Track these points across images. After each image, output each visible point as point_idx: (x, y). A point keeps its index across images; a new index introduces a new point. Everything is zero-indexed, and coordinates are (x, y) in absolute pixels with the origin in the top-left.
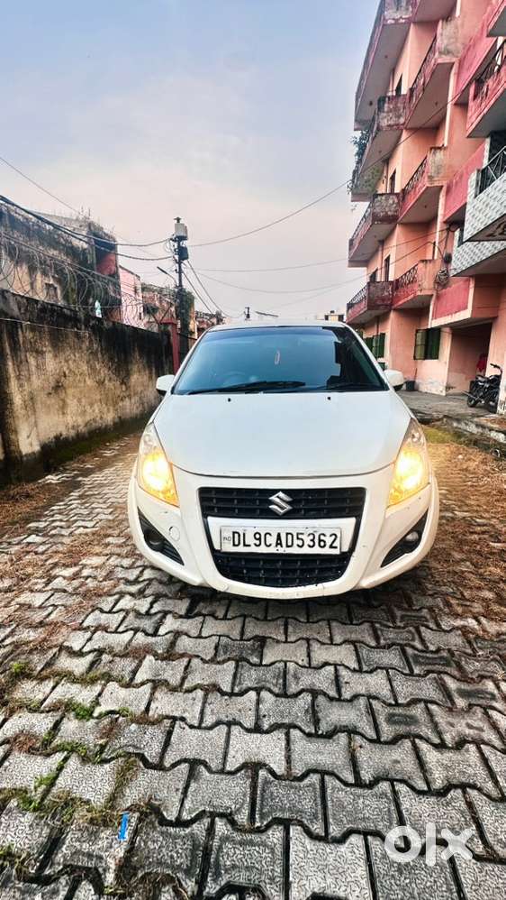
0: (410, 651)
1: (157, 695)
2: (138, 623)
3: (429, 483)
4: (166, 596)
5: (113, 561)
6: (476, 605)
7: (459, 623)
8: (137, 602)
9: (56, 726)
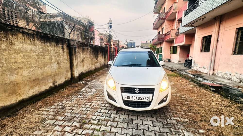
0: (164, 123)
1: (112, 128)
2: (106, 115)
3: (168, 88)
4: (111, 110)
5: (99, 102)
6: (180, 115)
7: (175, 118)
8: (105, 111)
9: (93, 132)
